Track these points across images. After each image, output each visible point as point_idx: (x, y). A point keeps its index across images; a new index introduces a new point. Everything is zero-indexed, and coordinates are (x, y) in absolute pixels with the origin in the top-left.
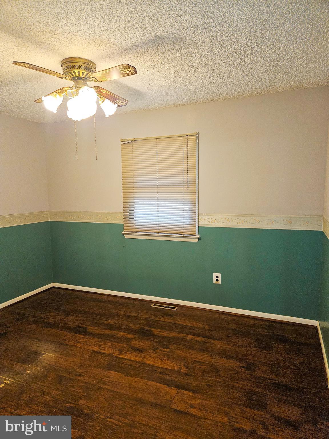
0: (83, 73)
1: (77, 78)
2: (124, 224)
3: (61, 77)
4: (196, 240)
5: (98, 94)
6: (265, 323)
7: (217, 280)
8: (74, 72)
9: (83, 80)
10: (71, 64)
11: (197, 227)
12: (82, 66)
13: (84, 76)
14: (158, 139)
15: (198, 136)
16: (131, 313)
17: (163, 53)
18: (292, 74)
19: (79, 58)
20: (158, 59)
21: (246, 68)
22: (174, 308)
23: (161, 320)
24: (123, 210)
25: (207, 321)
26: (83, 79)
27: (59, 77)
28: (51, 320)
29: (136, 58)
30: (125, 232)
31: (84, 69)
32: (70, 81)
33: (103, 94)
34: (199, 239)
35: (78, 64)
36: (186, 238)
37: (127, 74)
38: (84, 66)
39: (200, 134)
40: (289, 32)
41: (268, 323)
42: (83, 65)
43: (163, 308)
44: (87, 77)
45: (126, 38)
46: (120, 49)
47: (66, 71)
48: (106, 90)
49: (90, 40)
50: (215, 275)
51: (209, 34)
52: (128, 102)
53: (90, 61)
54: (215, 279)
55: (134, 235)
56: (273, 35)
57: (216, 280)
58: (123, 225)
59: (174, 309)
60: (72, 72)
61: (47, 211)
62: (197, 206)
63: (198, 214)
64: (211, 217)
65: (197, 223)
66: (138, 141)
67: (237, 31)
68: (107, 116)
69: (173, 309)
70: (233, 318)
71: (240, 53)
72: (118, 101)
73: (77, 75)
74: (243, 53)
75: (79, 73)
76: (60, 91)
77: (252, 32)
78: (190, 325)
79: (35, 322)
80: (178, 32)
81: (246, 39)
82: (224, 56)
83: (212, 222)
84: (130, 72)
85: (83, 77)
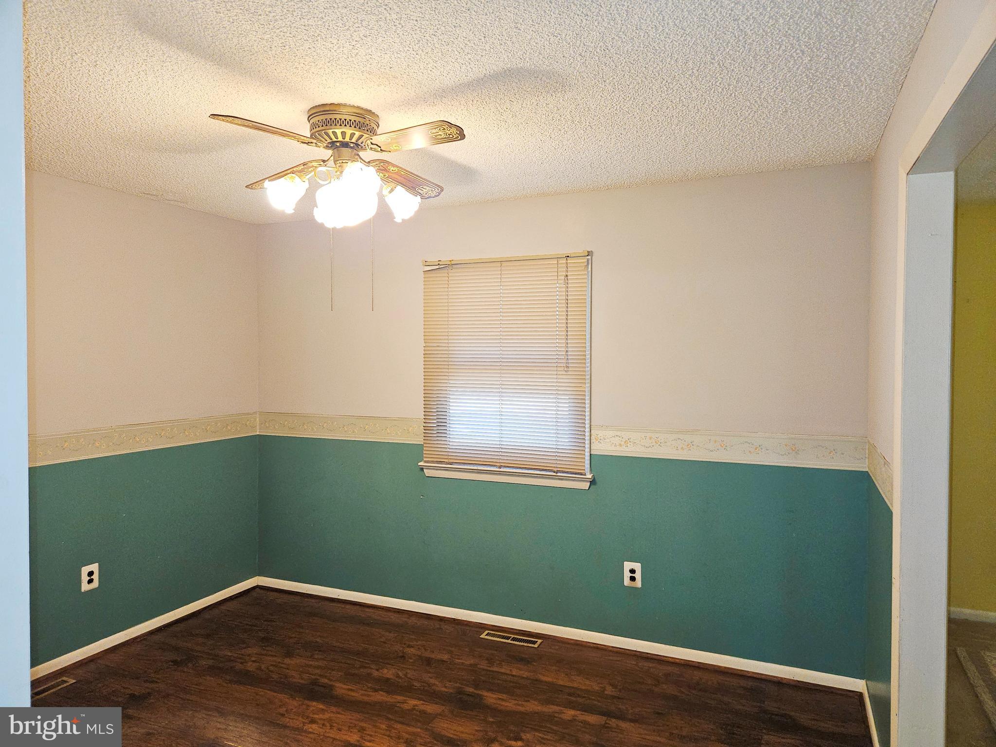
0: (352, 135)
1: (338, 144)
2: (425, 445)
3: (305, 143)
4: (586, 486)
5: (381, 174)
6: (743, 683)
7: (633, 579)
8: (335, 133)
9: (351, 148)
10: (328, 117)
11: (587, 454)
12: (350, 120)
13: (354, 140)
14: (504, 264)
15: (589, 257)
16: (433, 652)
17: (520, 98)
18: (788, 139)
19: (345, 105)
20: (509, 108)
21: (693, 126)
22: (534, 643)
23: (503, 670)
24: (423, 413)
25: (609, 675)
26: (352, 145)
27: (302, 142)
28: (251, 667)
29: (463, 107)
30: (425, 462)
31: (355, 127)
32: (324, 149)
33: (391, 175)
34: (593, 482)
35: (343, 117)
36: (562, 479)
37: (442, 138)
38: (355, 121)
39: (594, 254)
40: (779, 64)
41: (750, 684)
42: (353, 118)
43: (509, 641)
44: (359, 142)
45: (445, 71)
46: (432, 90)
47: (318, 129)
48: (397, 166)
49: (370, 73)
50: (628, 566)
51: (614, 67)
52: (442, 190)
53: (367, 110)
54: (627, 575)
55: (446, 469)
56: (747, 70)
57: (631, 577)
58: (420, 447)
59: (533, 645)
60: (330, 132)
61: (255, 413)
62: (587, 410)
63: (591, 425)
64: (619, 433)
65: (587, 446)
66: (463, 266)
67: (673, 62)
68: (398, 220)
69: (530, 645)
70: (670, 669)
71: (678, 100)
72: (422, 188)
73: (340, 139)
74: (684, 100)
75: (344, 134)
76: (302, 167)
77: (702, 65)
78: (570, 685)
79: (213, 670)
80: (552, 62)
81: (690, 75)
82: (646, 106)
83: (620, 445)
84: (451, 136)
85: (352, 143)
